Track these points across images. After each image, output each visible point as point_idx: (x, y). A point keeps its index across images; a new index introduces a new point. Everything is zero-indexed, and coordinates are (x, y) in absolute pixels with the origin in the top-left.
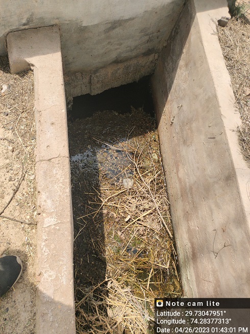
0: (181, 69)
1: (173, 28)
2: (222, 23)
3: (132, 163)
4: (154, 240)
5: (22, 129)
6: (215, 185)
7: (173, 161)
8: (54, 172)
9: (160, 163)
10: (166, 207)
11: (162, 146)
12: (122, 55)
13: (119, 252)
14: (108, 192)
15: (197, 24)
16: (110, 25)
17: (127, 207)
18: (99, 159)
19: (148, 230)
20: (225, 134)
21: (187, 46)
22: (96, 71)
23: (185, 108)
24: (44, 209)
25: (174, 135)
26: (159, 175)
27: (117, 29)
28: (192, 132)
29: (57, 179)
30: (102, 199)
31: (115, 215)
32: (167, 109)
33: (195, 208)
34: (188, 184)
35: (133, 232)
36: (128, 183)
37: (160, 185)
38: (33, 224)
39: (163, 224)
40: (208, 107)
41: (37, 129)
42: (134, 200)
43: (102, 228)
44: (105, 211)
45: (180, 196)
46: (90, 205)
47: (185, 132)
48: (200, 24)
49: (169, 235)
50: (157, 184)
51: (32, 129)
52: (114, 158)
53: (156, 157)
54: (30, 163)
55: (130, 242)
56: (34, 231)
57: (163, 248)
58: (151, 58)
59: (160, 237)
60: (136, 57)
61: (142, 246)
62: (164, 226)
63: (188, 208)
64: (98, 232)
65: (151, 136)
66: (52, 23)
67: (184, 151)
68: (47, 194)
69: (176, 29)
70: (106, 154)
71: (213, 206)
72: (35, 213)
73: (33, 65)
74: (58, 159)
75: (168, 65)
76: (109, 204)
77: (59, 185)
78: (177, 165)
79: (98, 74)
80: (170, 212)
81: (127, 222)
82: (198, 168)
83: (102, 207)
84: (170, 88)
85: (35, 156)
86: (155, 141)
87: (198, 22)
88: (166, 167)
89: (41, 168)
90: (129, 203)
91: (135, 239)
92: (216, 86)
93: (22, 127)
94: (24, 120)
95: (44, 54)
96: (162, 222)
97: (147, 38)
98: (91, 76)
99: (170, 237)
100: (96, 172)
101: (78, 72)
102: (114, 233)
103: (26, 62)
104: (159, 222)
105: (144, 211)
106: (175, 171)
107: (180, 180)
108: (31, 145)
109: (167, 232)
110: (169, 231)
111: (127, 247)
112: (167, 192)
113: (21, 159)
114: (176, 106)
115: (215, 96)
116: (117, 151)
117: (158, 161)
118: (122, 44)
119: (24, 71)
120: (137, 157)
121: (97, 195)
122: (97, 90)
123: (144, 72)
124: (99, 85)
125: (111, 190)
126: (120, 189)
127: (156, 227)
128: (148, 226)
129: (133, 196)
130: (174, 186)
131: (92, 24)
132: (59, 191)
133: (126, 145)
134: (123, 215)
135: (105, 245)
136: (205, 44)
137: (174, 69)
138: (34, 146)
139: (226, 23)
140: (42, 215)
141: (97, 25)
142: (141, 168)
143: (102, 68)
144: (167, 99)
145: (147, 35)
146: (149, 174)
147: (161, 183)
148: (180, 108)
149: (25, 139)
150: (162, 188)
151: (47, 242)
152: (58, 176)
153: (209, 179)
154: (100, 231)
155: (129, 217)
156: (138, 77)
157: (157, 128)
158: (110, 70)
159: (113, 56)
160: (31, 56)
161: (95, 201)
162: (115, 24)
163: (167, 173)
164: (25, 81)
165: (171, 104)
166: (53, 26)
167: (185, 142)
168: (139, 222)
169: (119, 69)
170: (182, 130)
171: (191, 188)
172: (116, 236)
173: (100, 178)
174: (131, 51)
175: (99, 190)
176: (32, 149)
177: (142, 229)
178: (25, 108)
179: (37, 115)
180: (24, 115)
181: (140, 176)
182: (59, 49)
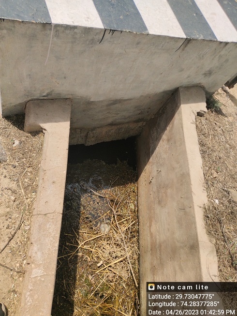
0: (163, 141)
1: (161, 108)
2: (200, 114)
3: (111, 210)
4: (120, 287)
5: (25, 182)
6: (181, 250)
7: (148, 215)
8: (48, 227)
9: (136, 213)
10: (136, 257)
11: (139, 198)
12: (117, 121)
13: (87, 295)
14: (86, 235)
15: (181, 113)
16: (112, 102)
17: (101, 252)
18: (83, 203)
19: (117, 277)
20: (194, 209)
21: (170, 125)
22: (94, 129)
23: (163, 173)
24: (34, 260)
25: (151, 193)
26: (134, 224)
27: (117, 105)
28: (166, 196)
29: (50, 233)
30: (79, 242)
31: (89, 259)
32: (148, 168)
33: (162, 264)
34: (158, 241)
35: (103, 277)
36: (105, 229)
37: (133, 233)
38: (22, 273)
39: (131, 272)
40: (182, 181)
41: (40, 185)
42: (108, 246)
43: (75, 270)
44: (80, 254)
45: (149, 250)
46: (67, 246)
47: (160, 194)
48: (183, 114)
49: (135, 283)
50: (131, 233)
51: (34, 183)
52: (96, 203)
53: (132, 207)
54: (27, 214)
55: (99, 287)
56: (21, 279)
57: (128, 296)
58: (140, 124)
59: (127, 285)
60: (128, 123)
61: (109, 292)
62: (132, 274)
63: (155, 263)
64: (71, 274)
65: (131, 187)
66: (67, 97)
67: (158, 209)
68: (39, 246)
69: (164, 109)
70: (89, 199)
71: (177, 268)
72: (25, 262)
73: (45, 130)
74: (52, 215)
75: (153, 133)
76: (85, 247)
77: (51, 239)
78: (150, 219)
79: (94, 132)
80: (139, 261)
81: (99, 267)
82: (168, 230)
83: (78, 250)
84: (153, 152)
85: (33, 208)
86: (134, 192)
87: (181, 112)
88: (140, 218)
89: (36, 221)
90: (104, 248)
91: (103, 284)
92: (190, 167)
93: (26, 180)
94: (29, 174)
95: (56, 122)
96: (131, 271)
97: (139, 112)
98: (88, 132)
99: (135, 286)
100: (78, 215)
101: (78, 128)
102: (85, 276)
103: (40, 126)
104: (128, 270)
105: (116, 258)
106: (148, 224)
107: (151, 234)
108: (31, 198)
109: (133, 280)
110: (135, 280)
111: (96, 292)
112: (138, 242)
113: (21, 209)
114: (155, 169)
115: (189, 175)
116: (100, 197)
117: (135, 210)
118: (118, 114)
119: (36, 132)
120: (116, 204)
121: (75, 237)
122: (91, 142)
123: (132, 133)
124: (93, 139)
125: (88, 233)
126: (97, 233)
127: (125, 275)
128: (118, 274)
129: (108, 242)
130: (146, 239)
131: (98, 100)
132: (49, 244)
133: (107, 192)
134: (96, 260)
135: (75, 287)
136: (185, 130)
137: (158, 139)
138: (34, 199)
139: (204, 114)
140: (31, 266)
141: (102, 101)
142: (119, 215)
143: (98, 128)
144: (149, 160)
145: (140, 110)
146: (125, 222)
147: (134, 232)
148: (159, 172)
149: (27, 192)
150: (135, 237)
151: (31, 292)
152: (51, 231)
153: (177, 243)
154: (73, 273)
155: (101, 262)
156: (126, 136)
157: (137, 180)
158: (105, 130)
159: (110, 121)
160: (45, 122)
161: (72, 244)
162: (116, 102)
163: (141, 224)
164: (35, 140)
165: (151, 166)
166: (67, 99)
167: (160, 202)
168: (110, 268)
169: (112, 129)
170: (158, 192)
171: (160, 246)
172: (87, 279)
173: (81, 221)
174: (125, 118)
175: (78, 233)
176: (32, 201)
177: (111, 275)
178: (31, 163)
179: (41, 173)
180: (30, 169)
181: (117, 223)
182: (69, 119)
